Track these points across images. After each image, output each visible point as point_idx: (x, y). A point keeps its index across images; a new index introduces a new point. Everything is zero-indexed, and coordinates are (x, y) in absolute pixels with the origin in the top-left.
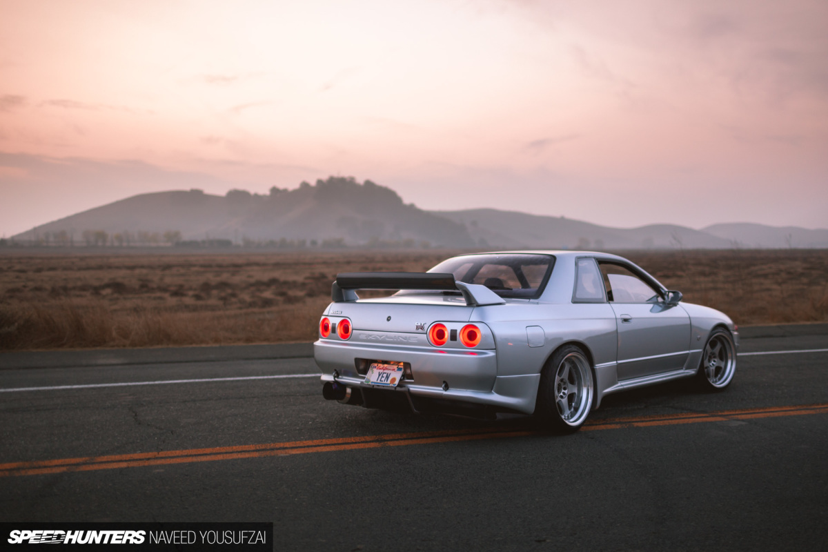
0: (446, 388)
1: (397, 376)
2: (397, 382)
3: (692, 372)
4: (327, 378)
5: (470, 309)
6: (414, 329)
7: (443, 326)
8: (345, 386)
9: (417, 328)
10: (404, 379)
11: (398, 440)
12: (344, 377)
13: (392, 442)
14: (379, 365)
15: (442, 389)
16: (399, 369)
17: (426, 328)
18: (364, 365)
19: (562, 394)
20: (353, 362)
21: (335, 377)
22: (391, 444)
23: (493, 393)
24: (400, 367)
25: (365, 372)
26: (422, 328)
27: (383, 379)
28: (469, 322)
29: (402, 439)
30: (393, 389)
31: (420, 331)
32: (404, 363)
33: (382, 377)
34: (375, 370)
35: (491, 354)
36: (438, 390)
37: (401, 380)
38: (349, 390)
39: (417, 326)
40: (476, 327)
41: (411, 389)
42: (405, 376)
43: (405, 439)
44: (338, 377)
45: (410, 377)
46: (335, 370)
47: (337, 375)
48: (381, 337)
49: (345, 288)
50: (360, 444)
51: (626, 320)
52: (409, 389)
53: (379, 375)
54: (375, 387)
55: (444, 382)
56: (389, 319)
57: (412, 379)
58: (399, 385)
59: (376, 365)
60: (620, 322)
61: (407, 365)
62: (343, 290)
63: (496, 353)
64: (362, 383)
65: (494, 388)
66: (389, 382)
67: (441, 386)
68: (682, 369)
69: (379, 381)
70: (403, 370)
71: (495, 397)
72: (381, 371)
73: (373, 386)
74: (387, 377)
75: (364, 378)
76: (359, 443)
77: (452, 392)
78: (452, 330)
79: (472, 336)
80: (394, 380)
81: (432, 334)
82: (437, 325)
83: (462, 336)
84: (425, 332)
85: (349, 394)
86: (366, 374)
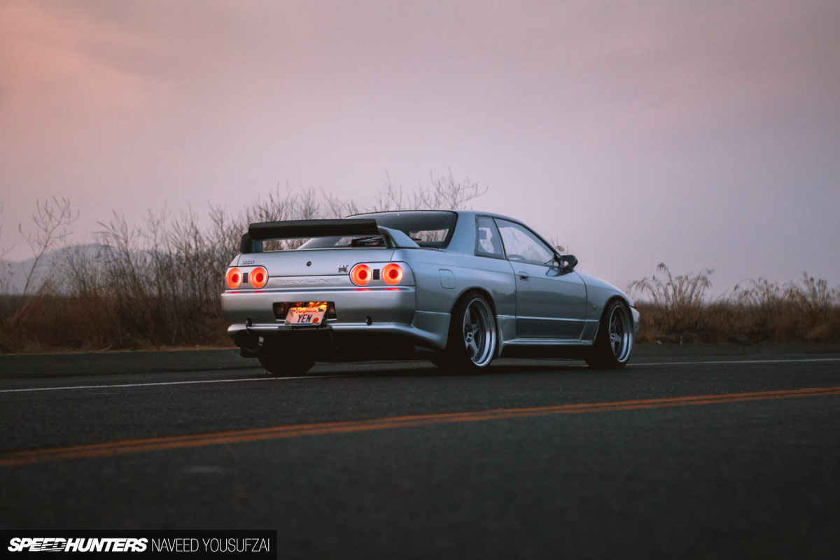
0: (369, 323)
1: (319, 316)
2: (320, 321)
3: (588, 342)
4: (236, 328)
5: (391, 251)
6: (336, 271)
7: (366, 267)
8: (258, 333)
10: (327, 319)
12: (259, 325)
14: (299, 308)
15: (365, 324)
16: (321, 310)
17: (348, 270)
18: (281, 310)
19: (468, 337)
20: (271, 308)
21: (247, 326)
23: (412, 327)
25: (284, 316)
26: (345, 270)
27: (305, 320)
28: (391, 261)
30: (316, 328)
31: (343, 272)
32: (326, 303)
33: (304, 318)
34: (294, 313)
35: (412, 290)
36: (362, 326)
37: (323, 320)
38: (261, 339)
39: (340, 269)
40: (397, 266)
41: (334, 327)
42: (327, 316)
44: (250, 326)
45: (334, 316)
46: (248, 318)
47: (250, 324)
48: (300, 281)
49: (255, 239)
51: (524, 278)
52: (331, 328)
53: (300, 317)
55: (369, 317)
56: (309, 264)
57: (336, 317)
58: (322, 324)
59: (295, 309)
60: (518, 278)
61: (331, 305)
63: (416, 289)
64: (280, 327)
65: (413, 322)
66: (311, 322)
67: (364, 321)
68: (578, 338)
69: (300, 322)
70: (325, 311)
71: (414, 331)
72: (301, 313)
73: (294, 327)
74: (309, 318)
75: (283, 322)
77: (375, 326)
78: (374, 270)
79: (394, 274)
80: (316, 320)
81: (354, 274)
82: (359, 267)
83: (384, 275)
84: (348, 273)
85: (261, 343)
86: (284, 318)
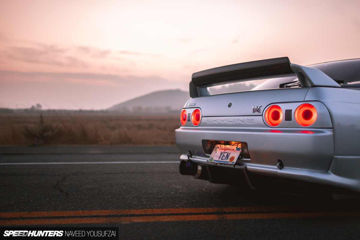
0: (281, 167)
1: (236, 155)
2: (235, 161)
4: (184, 157)
5: (305, 90)
6: (251, 112)
7: (279, 108)
8: (196, 164)
9: (254, 111)
10: (242, 158)
11: (236, 213)
12: (197, 157)
13: (230, 215)
14: (222, 146)
15: (276, 167)
16: (238, 149)
17: (262, 111)
18: (209, 146)
20: (201, 144)
21: (189, 157)
22: (229, 217)
23: (329, 174)
24: (238, 147)
26: (258, 110)
27: (224, 158)
28: (304, 101)
29: (240, 213)
30: (232, 166)
31: (257, 113)
32: (242, 143)
33: (224, 156)
34: (218, 150)
35: (328, 133)
36: (273, 169)
37: (239, 159)
38: (200, 168)
39: (254, 109)
40: (311, 106)
41: (248, 167)
42: (242, 155)
43: (243, 213)
44: (191, 156)
45: (248, 156)
46: (189, 151)
47: (190, 155)
49: (198, 86)
50: (200, 216)
52: (246, 167)
53: (221, 154)
54: (218, 165)
55: (279, 161)
56: (230, 106)
57: (249, 158)
58: (237, 163)
59: (219, 146)
61: (245, 145)
62: (197, 87)
63: (333, 132)
64: (208, 161)
65: (330, 169)
66: (228, 160)
67: (275, 165)
69: (220, 160)
70: (241, 150)
71: (332, 178)
72: (223, 151)
73: (216, 164)
74: (228, 156)
75: (208, 157)
76: (201, 214)
77: (288, 171)
78: (286, 111)
79: (307, 115)
80: (232, 158)
81: (267, 116)
82: (273, 107)
83: (297, 116)
84: (261, 114)
85: (199, 170)
86: (210, 153)
